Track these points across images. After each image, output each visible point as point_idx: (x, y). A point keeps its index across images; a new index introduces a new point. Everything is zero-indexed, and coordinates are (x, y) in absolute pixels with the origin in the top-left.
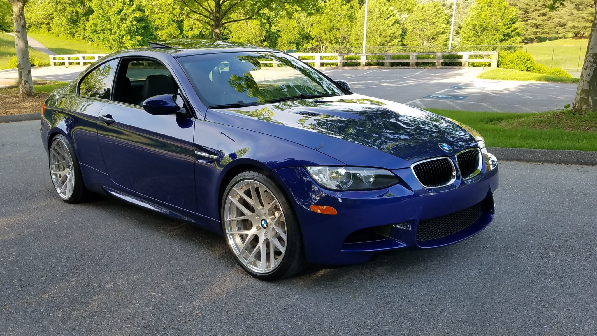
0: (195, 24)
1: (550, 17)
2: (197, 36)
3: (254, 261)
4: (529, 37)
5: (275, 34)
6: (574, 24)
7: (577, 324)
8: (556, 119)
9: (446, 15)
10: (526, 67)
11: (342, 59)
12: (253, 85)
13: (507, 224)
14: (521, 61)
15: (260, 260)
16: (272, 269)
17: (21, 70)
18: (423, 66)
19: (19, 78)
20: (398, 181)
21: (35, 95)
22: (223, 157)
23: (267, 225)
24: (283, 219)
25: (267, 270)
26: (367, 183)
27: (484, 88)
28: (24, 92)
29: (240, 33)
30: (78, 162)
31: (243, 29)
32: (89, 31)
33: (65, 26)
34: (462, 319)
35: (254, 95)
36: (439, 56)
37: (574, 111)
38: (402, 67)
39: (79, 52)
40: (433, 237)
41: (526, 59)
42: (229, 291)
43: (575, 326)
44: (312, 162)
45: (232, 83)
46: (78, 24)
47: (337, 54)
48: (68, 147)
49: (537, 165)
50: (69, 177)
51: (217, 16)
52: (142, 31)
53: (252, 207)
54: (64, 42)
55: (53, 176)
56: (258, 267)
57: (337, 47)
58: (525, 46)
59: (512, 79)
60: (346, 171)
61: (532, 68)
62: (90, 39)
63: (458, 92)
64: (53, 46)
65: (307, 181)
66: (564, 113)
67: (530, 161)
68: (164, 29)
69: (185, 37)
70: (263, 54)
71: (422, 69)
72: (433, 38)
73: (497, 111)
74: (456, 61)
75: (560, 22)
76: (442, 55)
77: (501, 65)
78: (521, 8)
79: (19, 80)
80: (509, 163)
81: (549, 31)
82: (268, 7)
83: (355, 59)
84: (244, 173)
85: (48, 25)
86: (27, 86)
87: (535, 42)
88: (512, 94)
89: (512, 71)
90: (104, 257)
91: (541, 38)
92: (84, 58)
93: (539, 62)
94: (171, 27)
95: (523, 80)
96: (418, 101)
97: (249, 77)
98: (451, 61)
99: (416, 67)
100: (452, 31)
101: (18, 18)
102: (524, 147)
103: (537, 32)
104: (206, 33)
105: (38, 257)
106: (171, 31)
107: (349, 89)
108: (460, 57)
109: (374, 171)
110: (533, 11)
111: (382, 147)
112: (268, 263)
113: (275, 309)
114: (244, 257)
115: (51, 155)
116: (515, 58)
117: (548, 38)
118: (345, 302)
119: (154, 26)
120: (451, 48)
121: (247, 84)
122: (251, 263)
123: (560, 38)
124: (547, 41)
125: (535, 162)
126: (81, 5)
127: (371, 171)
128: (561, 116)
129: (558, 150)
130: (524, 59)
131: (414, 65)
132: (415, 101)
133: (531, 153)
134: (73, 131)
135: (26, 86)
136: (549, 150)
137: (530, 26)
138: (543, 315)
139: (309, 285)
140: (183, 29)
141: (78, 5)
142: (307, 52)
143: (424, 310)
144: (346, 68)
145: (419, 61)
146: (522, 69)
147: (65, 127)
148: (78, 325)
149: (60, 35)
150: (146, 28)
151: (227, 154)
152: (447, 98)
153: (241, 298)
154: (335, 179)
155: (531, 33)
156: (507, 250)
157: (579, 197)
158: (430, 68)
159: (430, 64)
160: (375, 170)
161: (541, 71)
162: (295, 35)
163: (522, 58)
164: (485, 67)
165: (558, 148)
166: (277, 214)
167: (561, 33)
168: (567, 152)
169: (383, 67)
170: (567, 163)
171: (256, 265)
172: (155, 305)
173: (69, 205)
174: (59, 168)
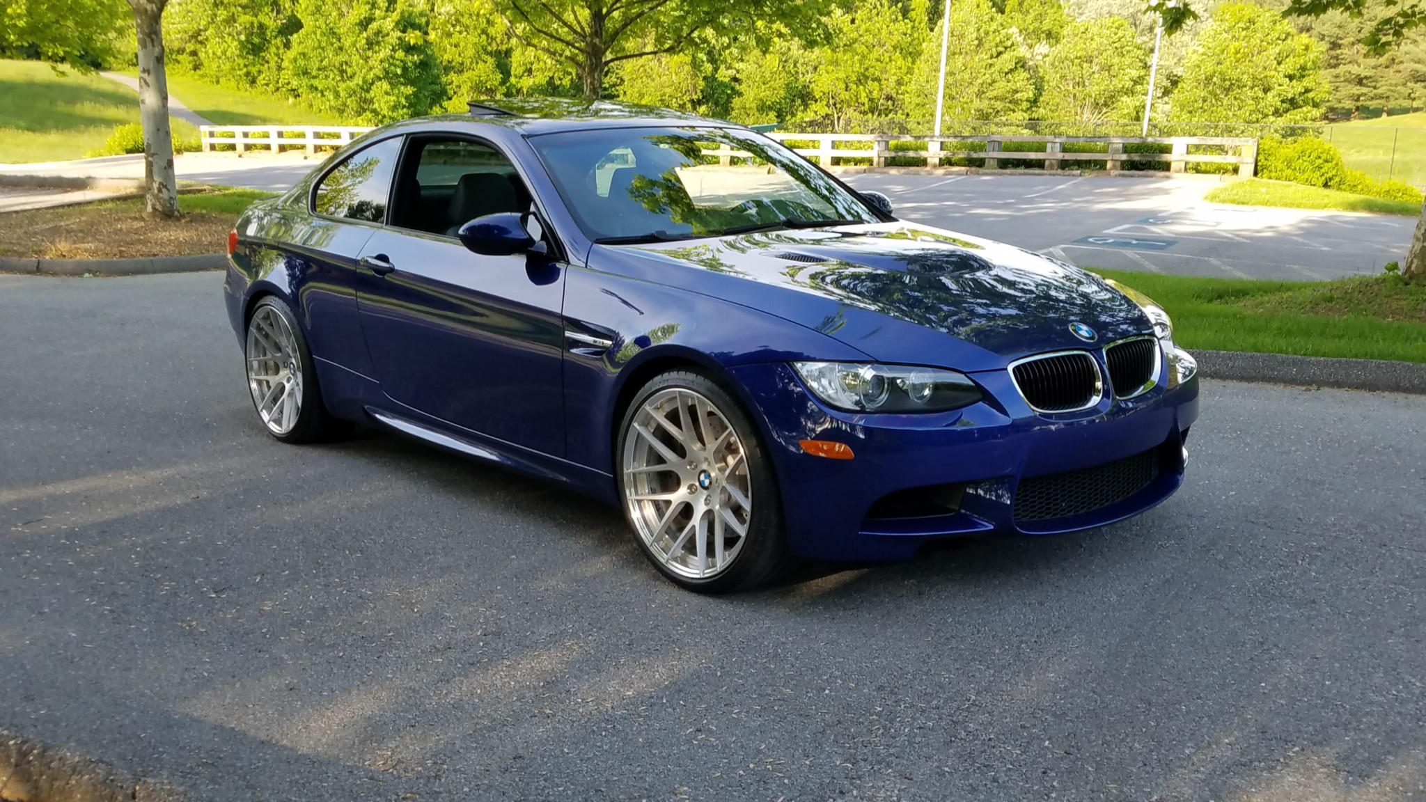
0: (539, 60)
1: (1393, 60)
2: (542, 90)
3: (682, 554)
4: (1341, 105)
5: (726, 87)
7: (1327, 683)
8: (1364, 294)
9: (1139, 48)
10: (1323, 178)
11: (884, 149)
12: (682, 198)
13: (1218, 504)
14: (1312, 163)
15: (695, 554)
16: (719, 570)
17: (150, 159)
18: (1077, 169)
19: (147, 176)
20: (979, 396)
21: (182, 216)
22: (621, 345)
23: (710, 483)
24: (745, 470)
25: (709, 573)
26: (918, 398)
27: (1218, 223)
28: (157, 210)
29: (642, 82)
30: (311, 355)
31: (651, 73)
32: (289, 72)
33: (234, 60)
34: (1097, 668)
35: (685, 219)
36: (1115, 146)
37: (1407, 276)
38: (1027, 171)
39: (264, 121)
40: (1050, 513)
41: (1324, 156)
42: (631, 610)
43: (1324, 685)
44: (806, 354)
45: (636, 193)
46: (263, 54)
47: (873, 136)
48: (290, 321)
49: (1305, 391)
50: (288, 386)
51: (595, 44)
52: (414, 74)
53: (681, 444)
54: (230, 97)
55: (254, 385)
56: (690, 566)
57: (874, 121)
58: (1327, 127)
59: (1286, 205)
60: (874, 373)
61: (1337, 179)
62: (293, 90)
63: (1154, 233)
64: (207, 106)
65: (797, 393)
66: (1384, 280)
67: (1292, 381)
68: (465, 70)
69: (514, 91)
70: (703, 132)
71: (1073, 175)
72: (1106, 105)
73: (1241, 275)
74: (1157, 159)
75: (1417, 72)
76: (1123, 144)
77: (1262, 170)
78: (1324, 35)
79: (147, 182)
80: (1245, 385)
81: (1389, 93)
82: (714, 25)
83: (916, 149)
84: (666, 375)
85: (194, 56)
86: (165, 194)
87: (1355, 118)
88: (1282, 239)
89: (1289, 186)
90: (375, 543)
91: (1368, 108)
92: (280, 135)
93: (1358, 165)
94: (481, 65)
95: (1314, 207)
96: (1057, 250)
97: (673, 181)
98: (1144, 160)
99: (1060, 171)
100: (1151, 88)
101: (147, 39)
102: (1281, 351)
103: (1359, 96)
104: (564, 83)
105: (240, 540)
106: (480, 77)
107: (890, 212)
108: (1167, 150)
109: (933, 375)
110: (1353, 44)
111: (956, 330)
112: (710, 559)
113: (723, 643)
114: (662, 549)
115: (251, 340)
116: (1296, 155)
117: (1385, 108)
118: (864, 634)
119: (441, 62)
120: (1148, 129)
121: (669, 196)
122: (675, 559)
123: (1417, 110)
124: (1384, 115)
125: (1302, 384)
126: (272, 11)
127: (927, 375)
128: (1376, 288)
129: (1354, 360)
130: (1320, 157)
131: (1056, 167)
132: (1051, 249)
133: (1294, 363)
134: (304, 291)
135: (161, 195)
136: (1335, 359)
137: (1342, 79)
138: (1261, 666)
139: (793, 605)
140: (510, 73)
141: (266, 9)
142: (803, 131)
143: (1021, 651)
144: (894, 171)
145: (1068, 156)
146: (1313, 183)
147: (287, 279)
148: (341, 657)
149: (221, 80)
150: (424, 65)
151: (628, 339)
152: (1127, 245)
153: (656, 623)
154: (851, 388)
155: (1345, 96)
156: (1209, 551)
157: (1385, 457)
158: (1094, 174)
159: (1095, 166)
160: (934, 372)
161: (1360, 187)
162: (776, 92)
163: (1314, 155)
164: (1226, 176)
165: (1357, 356)
166: (731, 461)
167: (1419, 98)
168: (1373, 364)
169: (981, 170)
170: (1372, 387)
171: (685, 563)
172: (486, 629)
173: (288, 446)
174: (265, 368)
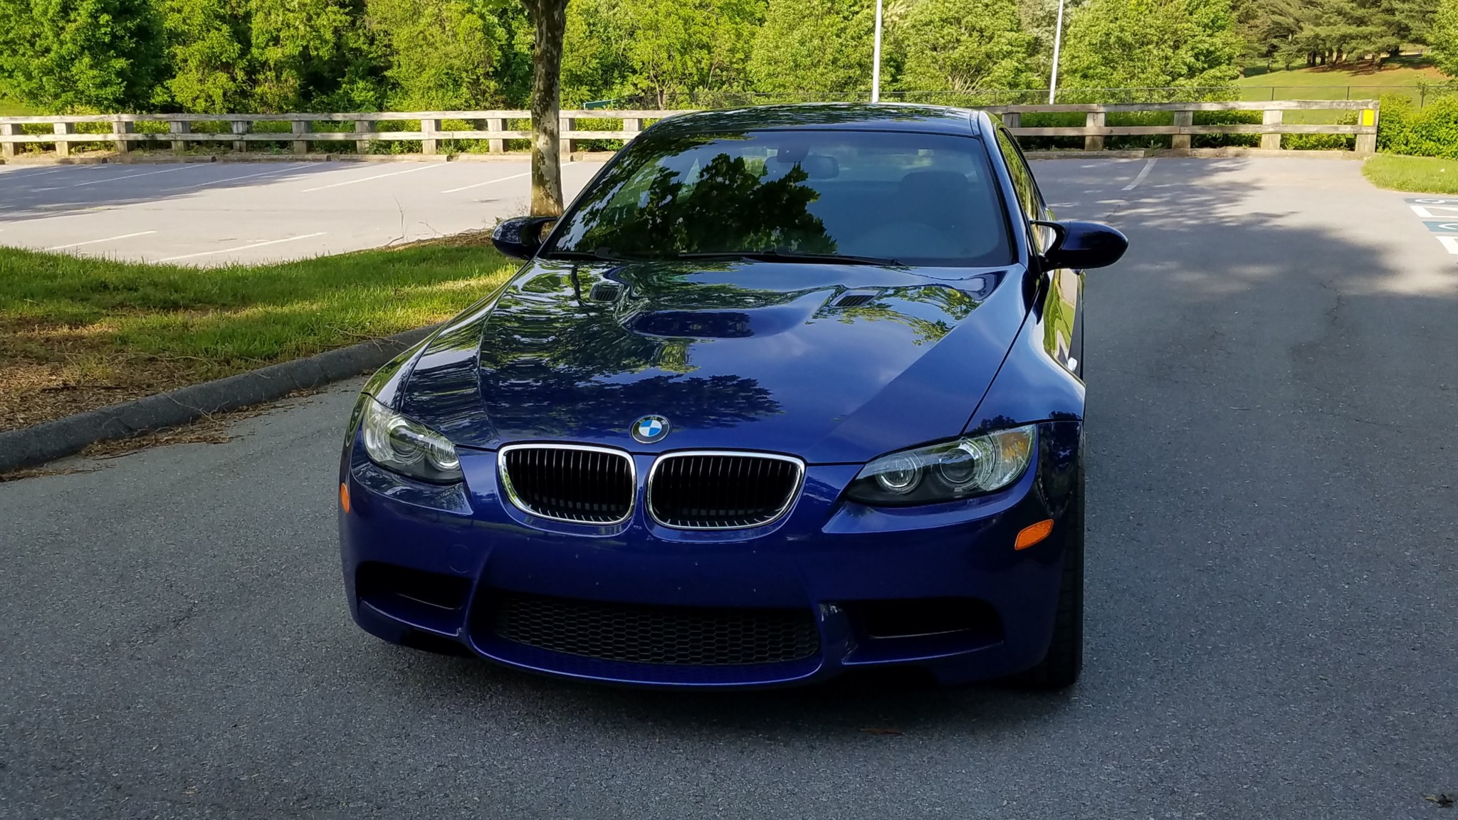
6: (1318, 30)
18: (1129, 149)
36: (1182, 115)
38: (1061, 152)
52: (128, 44)
68: (192, 40)
72: (980, 70)
74: (1241, 132)
77: (1385, 142)
94: (214, 33)
99: (1106, 152)
106: (213, 48)
108: (1254, 119)
119: (161, 31)
131: (1101, 146)
140: (250, 42)
150: (142, 33)
158: (1156, 154)
159: (1157, 143)
164: (1337, 151)
